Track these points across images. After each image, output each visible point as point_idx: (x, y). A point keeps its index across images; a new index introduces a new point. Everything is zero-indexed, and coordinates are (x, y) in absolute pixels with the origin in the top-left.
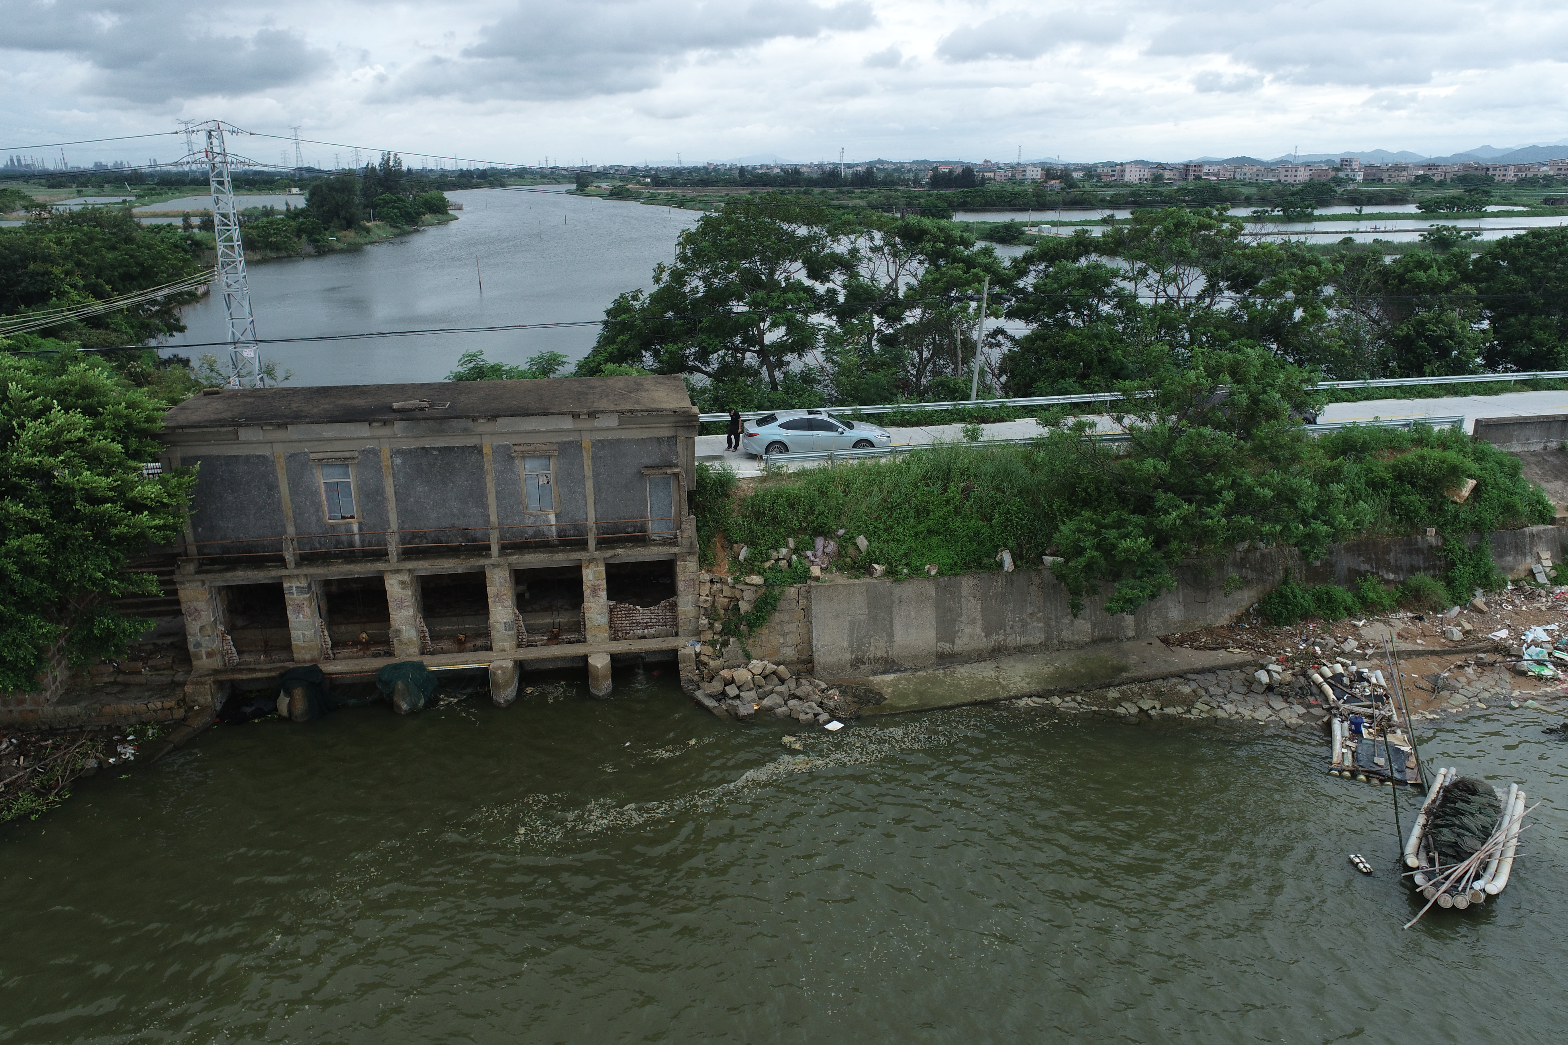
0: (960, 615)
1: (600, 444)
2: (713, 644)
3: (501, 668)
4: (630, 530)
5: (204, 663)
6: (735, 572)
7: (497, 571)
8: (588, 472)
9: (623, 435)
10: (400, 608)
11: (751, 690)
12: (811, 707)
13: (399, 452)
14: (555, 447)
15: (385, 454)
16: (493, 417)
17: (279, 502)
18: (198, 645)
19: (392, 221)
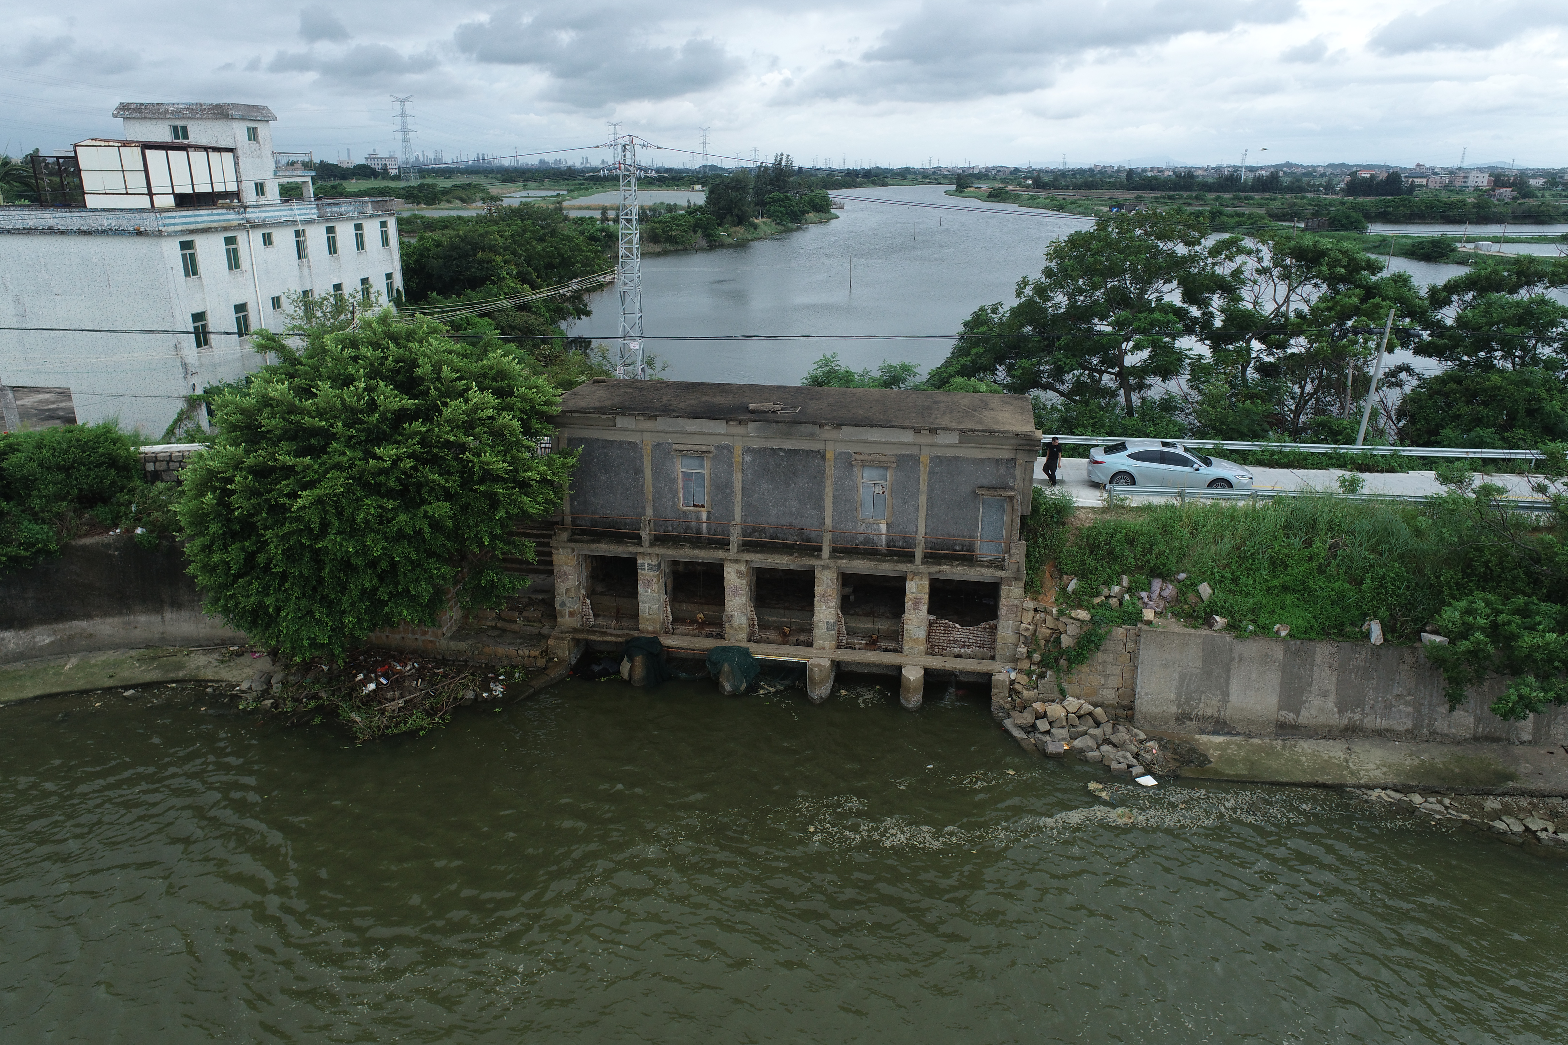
0: (1310, 684)
1: (938, 460)
2: (1029, 674)
3: (818, 665)
4: (957, 548)
5: (566, 621)
6: (1062, 603)
7: (826, 572)
8: (923, 486)
9: (962, 453)
10: (735, 595)
11: (1063, 727)
12: (1125, 757)
13: (749, 450)
14: (894, 459)
15: (738, 451)
16: (839, 426)
17: (643, 486)
18: (563, 604)
19: (779, 219)
